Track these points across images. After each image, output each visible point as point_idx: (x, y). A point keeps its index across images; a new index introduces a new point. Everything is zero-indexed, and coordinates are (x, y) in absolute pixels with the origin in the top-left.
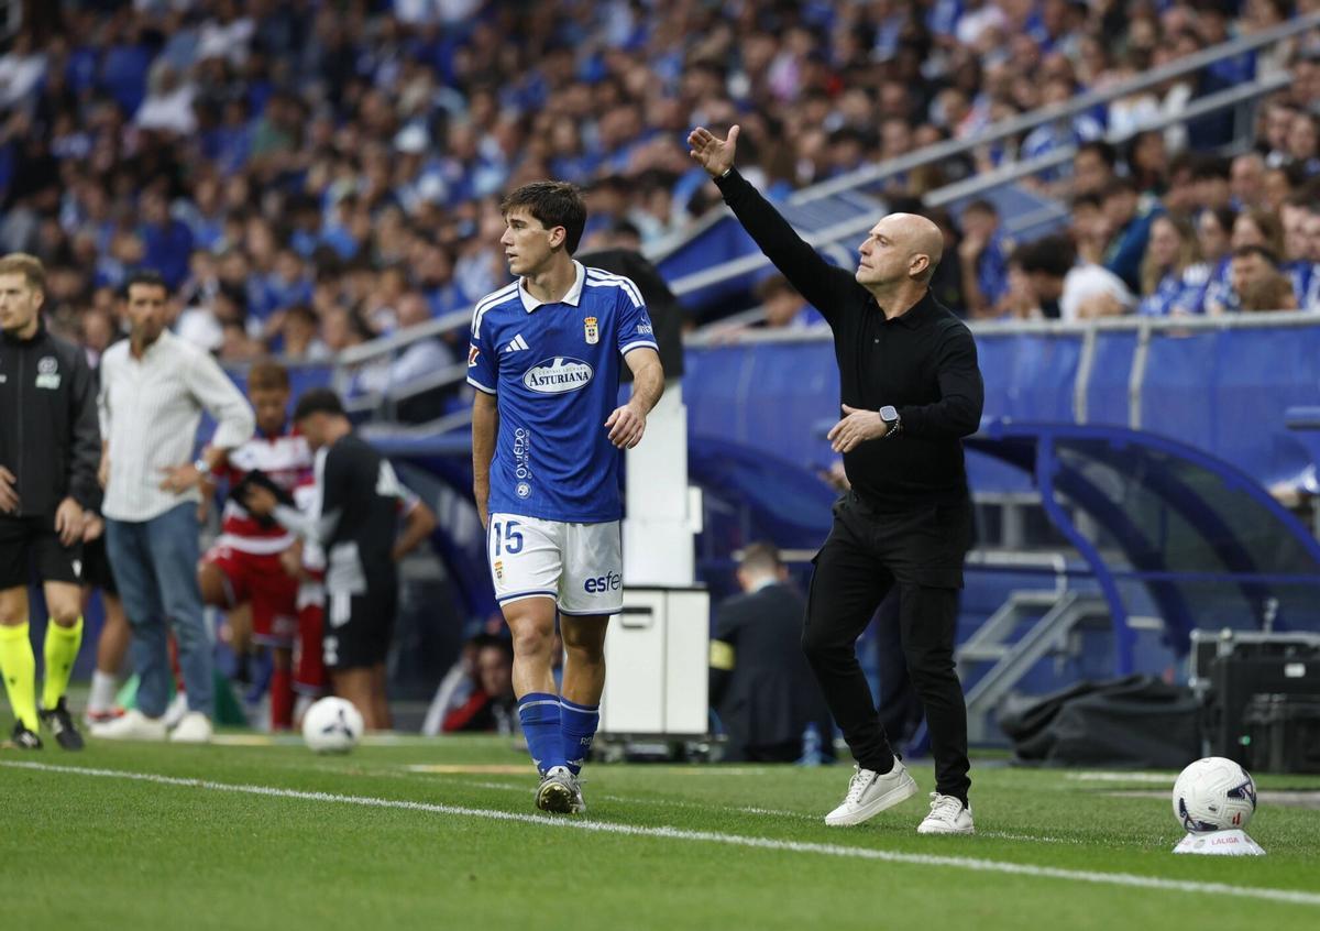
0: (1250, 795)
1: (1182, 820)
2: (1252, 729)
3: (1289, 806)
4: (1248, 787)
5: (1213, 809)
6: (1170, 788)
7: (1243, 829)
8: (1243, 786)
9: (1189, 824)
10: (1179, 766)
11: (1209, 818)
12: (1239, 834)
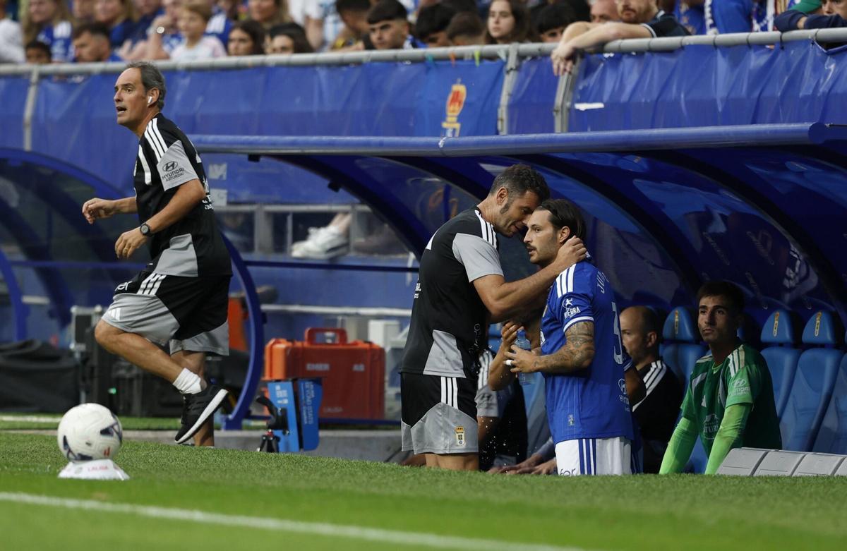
0: (118, 433)
1: (65, 452)
2: (117, 382)
3: (147, 441)
4: (116, 427)
5: (89, 444)
6: (55, 427)
7: (113, 459)
8: (112, 427)
9: (71, 455)
10: (62, 411)
11: (86, 451)
12: (109, 463)
